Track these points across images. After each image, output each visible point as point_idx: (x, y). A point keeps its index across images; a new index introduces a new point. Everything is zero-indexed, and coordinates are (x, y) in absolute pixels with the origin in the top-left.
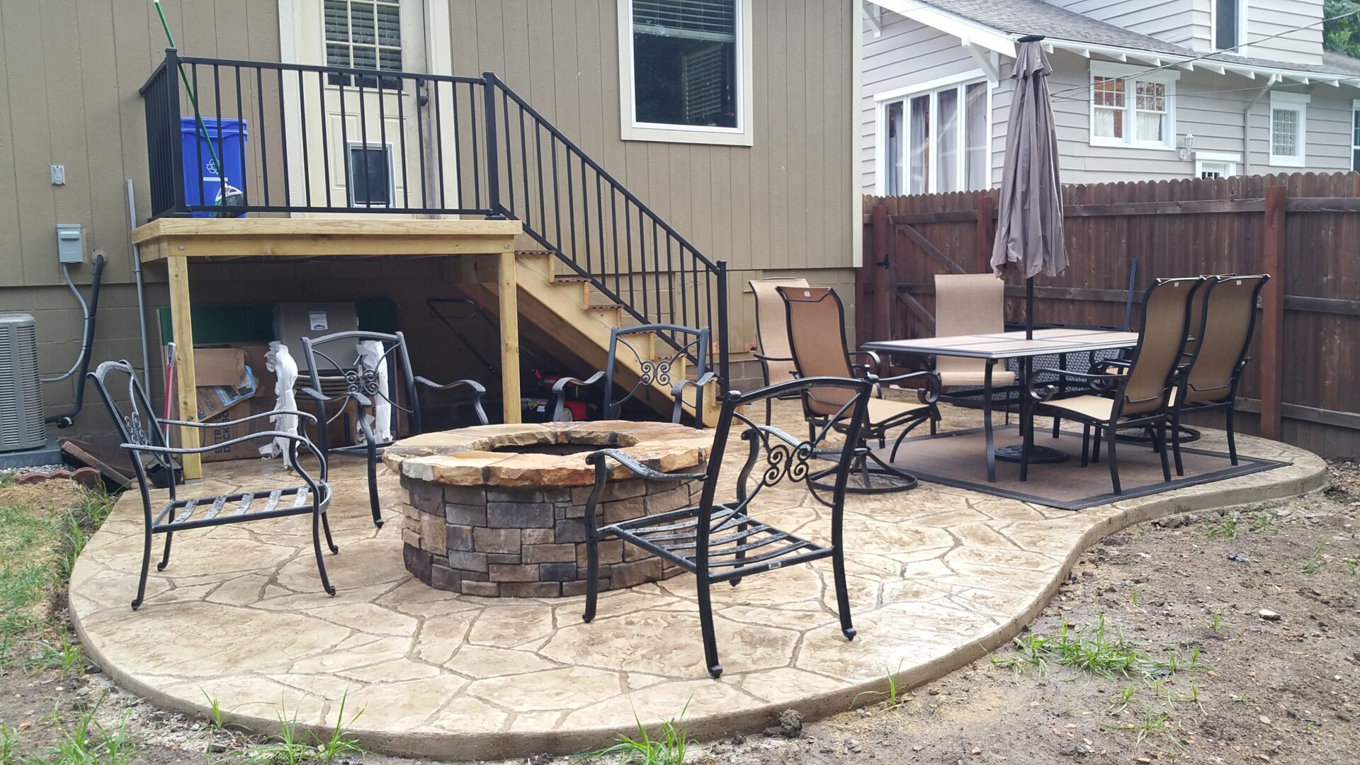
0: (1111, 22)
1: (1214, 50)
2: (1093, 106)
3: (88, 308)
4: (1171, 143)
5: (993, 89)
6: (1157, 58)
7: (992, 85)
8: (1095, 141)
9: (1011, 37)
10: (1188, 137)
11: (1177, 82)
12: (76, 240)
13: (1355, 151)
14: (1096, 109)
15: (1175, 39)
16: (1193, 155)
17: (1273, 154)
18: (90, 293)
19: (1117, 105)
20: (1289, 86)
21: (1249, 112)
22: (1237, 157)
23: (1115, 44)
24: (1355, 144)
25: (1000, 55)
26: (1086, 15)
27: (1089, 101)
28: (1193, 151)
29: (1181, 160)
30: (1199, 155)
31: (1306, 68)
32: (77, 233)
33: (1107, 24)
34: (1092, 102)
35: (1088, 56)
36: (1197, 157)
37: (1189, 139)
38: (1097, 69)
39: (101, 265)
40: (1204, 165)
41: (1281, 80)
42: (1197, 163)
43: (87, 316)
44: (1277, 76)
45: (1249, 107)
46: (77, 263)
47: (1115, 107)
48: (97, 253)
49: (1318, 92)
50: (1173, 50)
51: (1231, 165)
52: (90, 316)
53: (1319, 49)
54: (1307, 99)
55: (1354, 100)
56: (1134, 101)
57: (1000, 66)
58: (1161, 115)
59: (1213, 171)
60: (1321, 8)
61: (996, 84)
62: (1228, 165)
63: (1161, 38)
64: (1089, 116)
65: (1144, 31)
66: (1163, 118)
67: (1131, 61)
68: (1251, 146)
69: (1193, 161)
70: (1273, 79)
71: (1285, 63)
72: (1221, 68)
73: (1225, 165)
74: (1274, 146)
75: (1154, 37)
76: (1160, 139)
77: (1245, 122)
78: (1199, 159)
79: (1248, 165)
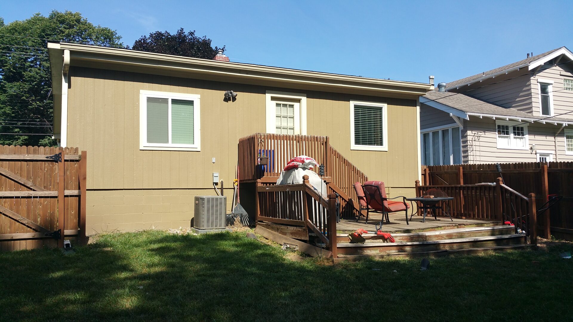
0: (504, 105)
1: (541, 115)
2: (497, 135)
3: (220, 194)
4: (527, 147)
5: (461, 130)
6: (520, 119)
8: (499, 147)
9: (467, 113)
11: (528, 126)
12: (217, 177)
14: (499, 136)
15: (526, 112)
16: (536, 151)
17: (567, 151)
18: (220, 190)
19: (506, 134)
20: (571, 127)
21: (556, 136)
22: (553, 152)
23: (504, 114)
25: (464, 119)
28: (536, 150)
29: (531, 153)
32: (218, 175)
35: (495, 119)
37: (534, 146)
38: (498, 123)
39: (222, 183)
40: (540, 155)
41: (567, 125)
44: (566, 124)
46: (217, 183)
48: (221, 180)
50: (526, 116)
56: (513, 134)
58: (523, 138)
61: (463, 128)
62: (550, 155)
63: (522, 111)
64: (496, 138)
67: (510, 120)
68: (558, 148)
69: (536, 154)
70: (564, 125)
71: (568, 119)
72: (544, 122)
73: (548, 155)
74: (567, 148)
75: (520, 111)
76: (523, 146)
77: (555, 140)
78: (538, 153)
79: (557, 155)
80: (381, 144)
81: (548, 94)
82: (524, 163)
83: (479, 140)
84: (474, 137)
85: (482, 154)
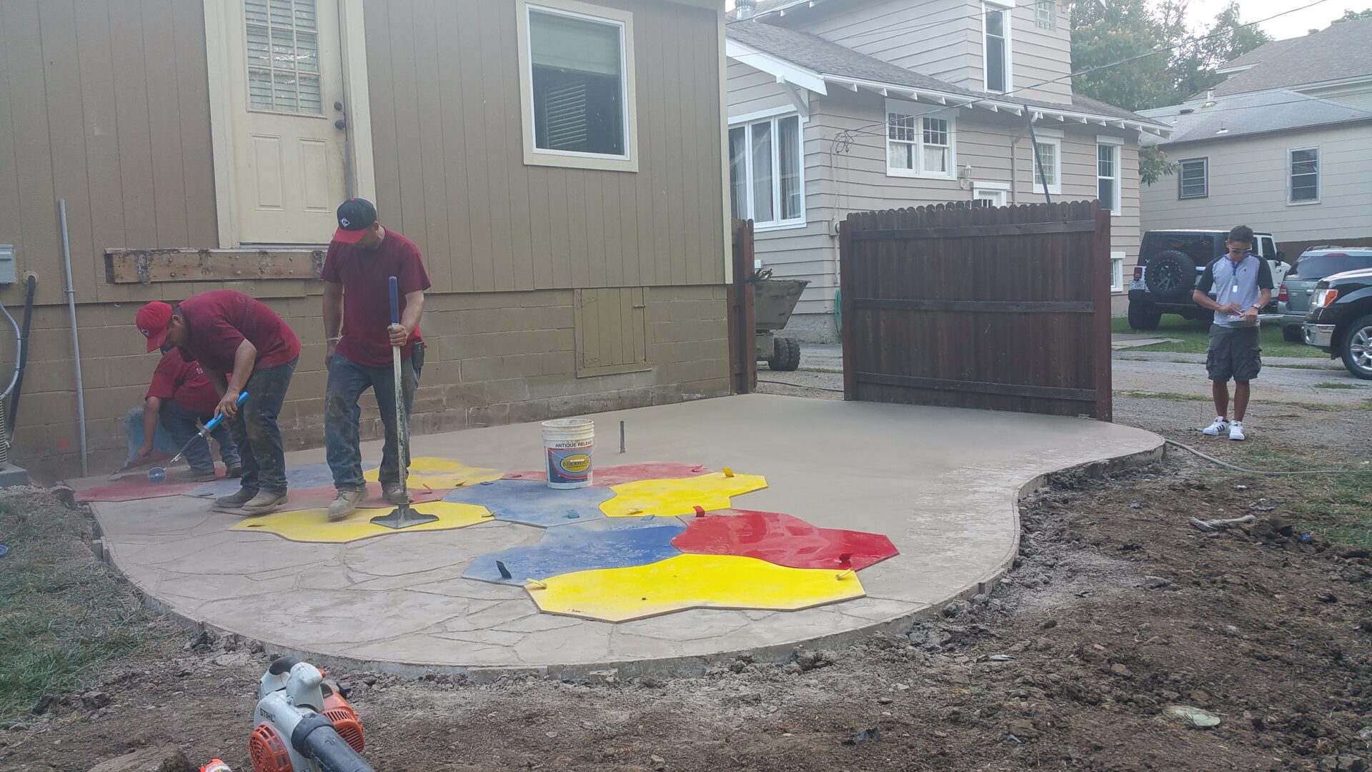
0: (896, 63)
1: (986, 90)
2: (888, 140)
3: (20, 330)
4: (952, 174)
5: (804, 123)
6: (943, 96)
7: (802, 120)
8: (891, 171)
9: (821, 77)
10: (967, 168)
11: (957, 118)
12: (9, 260)
13: (1100, 180)
14: (890, 142)
15: (953, 80)
16: (972, 184)
17: (1036, 183)
18: (22, 313)
19: (910, 140)
20: (1049, 123)
21: (1016, 146)
22: (1007, 186)
23: (907, 84)
24: (1100, 175)
25: (810, 91)
26: (873, 56)
27: (885, 136)
28: (971, 180)
29: (962, 189)
30: (977, 184)
31: (1059, 107)
32: (10, 253)
33: (892, 65)
34: (888, 137)
35: (885, 95)
36: (975, 186)
37: (968, 170)
38: (891, 107)
39: (31, 285)
40: (980, 193)
41: (1042, 117)
42: (974, 190)
43: (19, 337)
44: (1039, 113)
45: (1016, 141)
46: (9, 283)
47: (906, 141)
48: (29, 273)
49: (1071, 130)
50: (953, 90)
51: (1002, 192)
52: (22, 337)
53: (1069, 90)
54: (1060, 134)
55: (1098, 136)
56: (922, 138)
57: (810, 102)
58: (944, 148)
59: (987, 198)
60: (1069, 54)
61: (807, 119)
62: (1000, 193)
63: (941, 78)
64: (885, 149)
65: (925, 72)
66: (946, 151)
67: (922, 99)
68: (1018, 176)
69: (972, 189)
70: (1036, 116)
71: (1043, 102)
72: (995, 106)
73: (996, 193)
74: (1036, 175)
75: (935, 78)
76: (943, 170)
77: (1012, 154)
78: (976, 188)
79: (1016, 194)
80: (619, 150)
81: (1002, 36)
82: (1028, 205)
83: (849, 154)
84: (836, 143)
85: (854, 190)
